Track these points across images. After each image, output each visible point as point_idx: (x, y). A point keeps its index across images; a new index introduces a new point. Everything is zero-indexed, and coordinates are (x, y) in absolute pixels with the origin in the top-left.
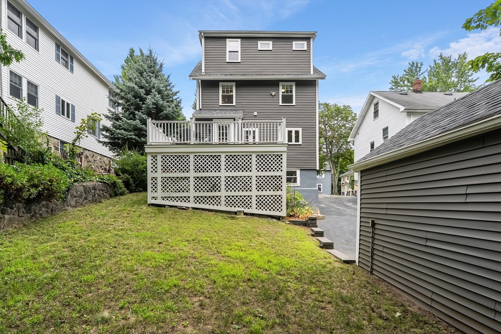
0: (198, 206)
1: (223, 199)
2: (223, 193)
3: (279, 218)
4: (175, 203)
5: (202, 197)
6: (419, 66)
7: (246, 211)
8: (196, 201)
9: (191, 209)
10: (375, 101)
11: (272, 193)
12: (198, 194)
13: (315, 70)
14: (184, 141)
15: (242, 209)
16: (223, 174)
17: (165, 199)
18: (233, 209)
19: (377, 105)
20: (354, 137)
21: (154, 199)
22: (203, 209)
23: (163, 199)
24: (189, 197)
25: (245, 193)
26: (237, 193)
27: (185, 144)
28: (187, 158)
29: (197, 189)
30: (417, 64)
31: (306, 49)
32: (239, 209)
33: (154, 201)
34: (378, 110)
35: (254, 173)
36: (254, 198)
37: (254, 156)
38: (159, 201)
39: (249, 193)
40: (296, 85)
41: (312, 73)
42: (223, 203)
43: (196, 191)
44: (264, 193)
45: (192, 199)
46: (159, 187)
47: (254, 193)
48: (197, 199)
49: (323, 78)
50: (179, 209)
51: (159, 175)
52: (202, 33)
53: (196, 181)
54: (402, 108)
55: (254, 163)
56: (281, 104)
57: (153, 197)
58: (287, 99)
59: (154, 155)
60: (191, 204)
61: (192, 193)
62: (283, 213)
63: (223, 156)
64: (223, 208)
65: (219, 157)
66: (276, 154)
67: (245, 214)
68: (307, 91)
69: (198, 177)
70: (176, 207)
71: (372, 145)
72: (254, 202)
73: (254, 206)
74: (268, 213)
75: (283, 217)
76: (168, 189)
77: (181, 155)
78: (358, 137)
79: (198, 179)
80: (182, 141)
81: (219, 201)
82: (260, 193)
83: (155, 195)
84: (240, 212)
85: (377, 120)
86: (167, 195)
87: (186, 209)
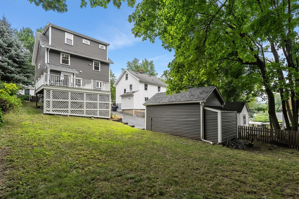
0: (72, 114)
1: (85, 112)
2: (85, 109)
3: (108, 119)
4: (60, 113)
5: (74, 111)
6: (138, 60)
7: (95, 116)
8: (71, 112)
9: (69, 116)
10: (126, 73)
11: (105, 109)
12: (72, 109)
13: (109, 59)
14: (65, 85)
15: (93, 116)
16: (85, 101)
17: (54, 111)
18: (89, 116)
19: (127, 75)
20: (116, 85)
21: (47, 111)
22: (75, 116)
23: (53, 111)
24: (68, 111)
25: (94, 109)
26: (91, 109)
27: (66, 87)
28: (67, 93)
29: (72, 107)
30: (137, 59)
31: (105, 49)
32: (92, 116)
33: (47, 112)
34: (127, 77)
35: (98, 102)
36: (98, 112)
37: (98, 95)
38: (51, 112)
39: (96, 109)
40: (101, 63)
41: (107, 60)
42: (85, 113)
43: (71, 108)
44: (102, 109)
45: (69, 111)
46: (51, 106)
47: (98, 109)
48: (72, 111)
49: (113, 63)
50: (63, 116)
51: (51, 100)
52: (51, 25)
53: (71, 104)
54: (138, 80)
55: (98, 98)
56: (93, 70)
57: (47, 110)
58: (97, 68)
59: (48, 90)
60: (69, 114)
61: (69, 109)
62: (110, 117)
63: (85, 94)
64: (85, 115)
65: (83, 94)
66: (107, 95)
67: (94, 118)
68: (105, 67)
69: (72, 102)
70: (61, 115)
71: (125, 90)
72: (98, 113)
73: (98, 114)
74: (104, 117)
75: (109, 119)
76: (56, 107)
77: (64, 91)
78: (118, 85)
79: (72, 103)
80: (64, 85)
81: (83, 112)
82: (101, 109)
83: (48, 109)
84: (92, 117)
85: (127, 81)
86: (55, 109)
87: (67, 116)
